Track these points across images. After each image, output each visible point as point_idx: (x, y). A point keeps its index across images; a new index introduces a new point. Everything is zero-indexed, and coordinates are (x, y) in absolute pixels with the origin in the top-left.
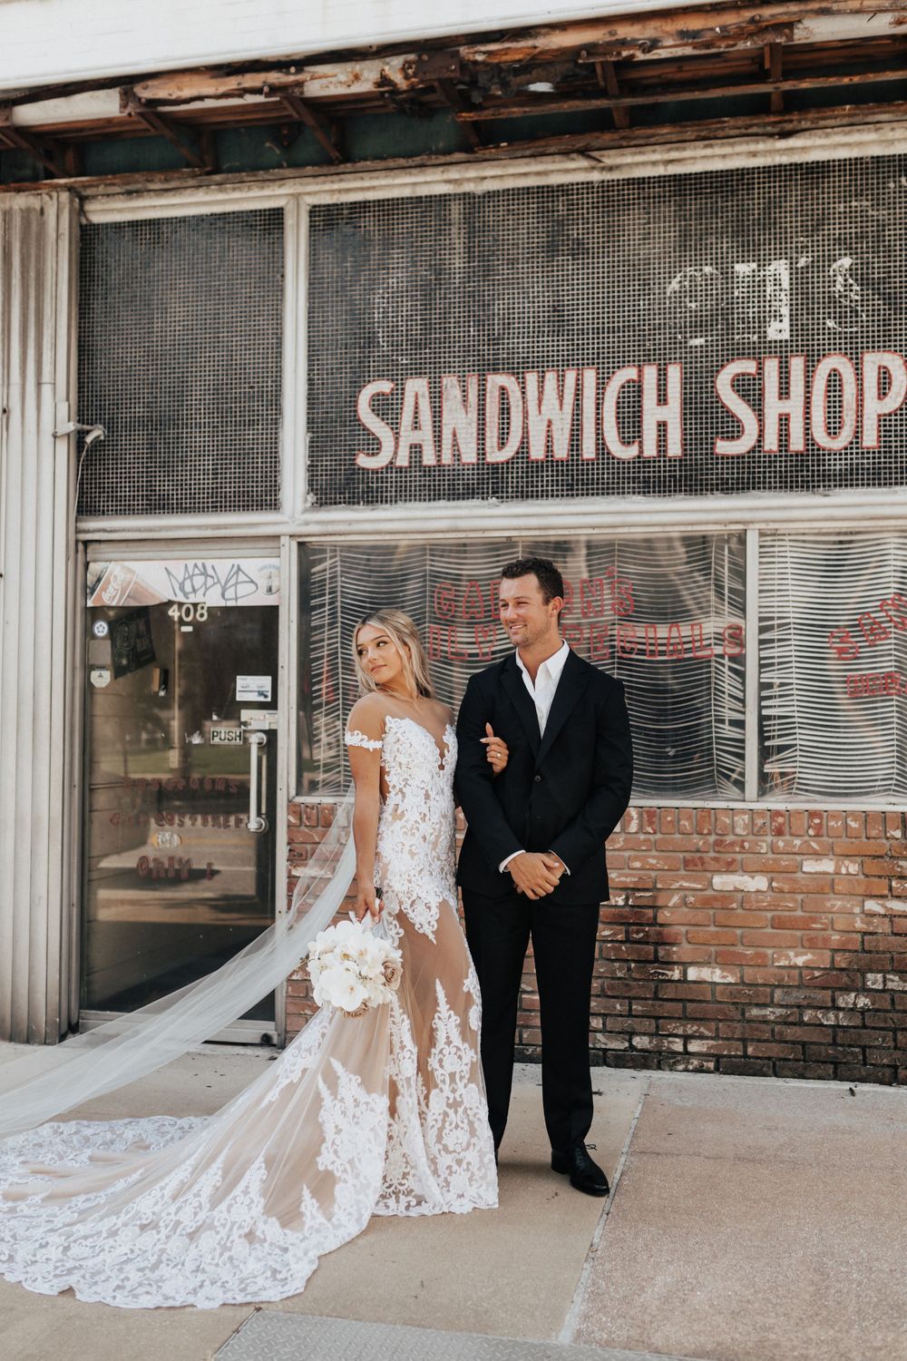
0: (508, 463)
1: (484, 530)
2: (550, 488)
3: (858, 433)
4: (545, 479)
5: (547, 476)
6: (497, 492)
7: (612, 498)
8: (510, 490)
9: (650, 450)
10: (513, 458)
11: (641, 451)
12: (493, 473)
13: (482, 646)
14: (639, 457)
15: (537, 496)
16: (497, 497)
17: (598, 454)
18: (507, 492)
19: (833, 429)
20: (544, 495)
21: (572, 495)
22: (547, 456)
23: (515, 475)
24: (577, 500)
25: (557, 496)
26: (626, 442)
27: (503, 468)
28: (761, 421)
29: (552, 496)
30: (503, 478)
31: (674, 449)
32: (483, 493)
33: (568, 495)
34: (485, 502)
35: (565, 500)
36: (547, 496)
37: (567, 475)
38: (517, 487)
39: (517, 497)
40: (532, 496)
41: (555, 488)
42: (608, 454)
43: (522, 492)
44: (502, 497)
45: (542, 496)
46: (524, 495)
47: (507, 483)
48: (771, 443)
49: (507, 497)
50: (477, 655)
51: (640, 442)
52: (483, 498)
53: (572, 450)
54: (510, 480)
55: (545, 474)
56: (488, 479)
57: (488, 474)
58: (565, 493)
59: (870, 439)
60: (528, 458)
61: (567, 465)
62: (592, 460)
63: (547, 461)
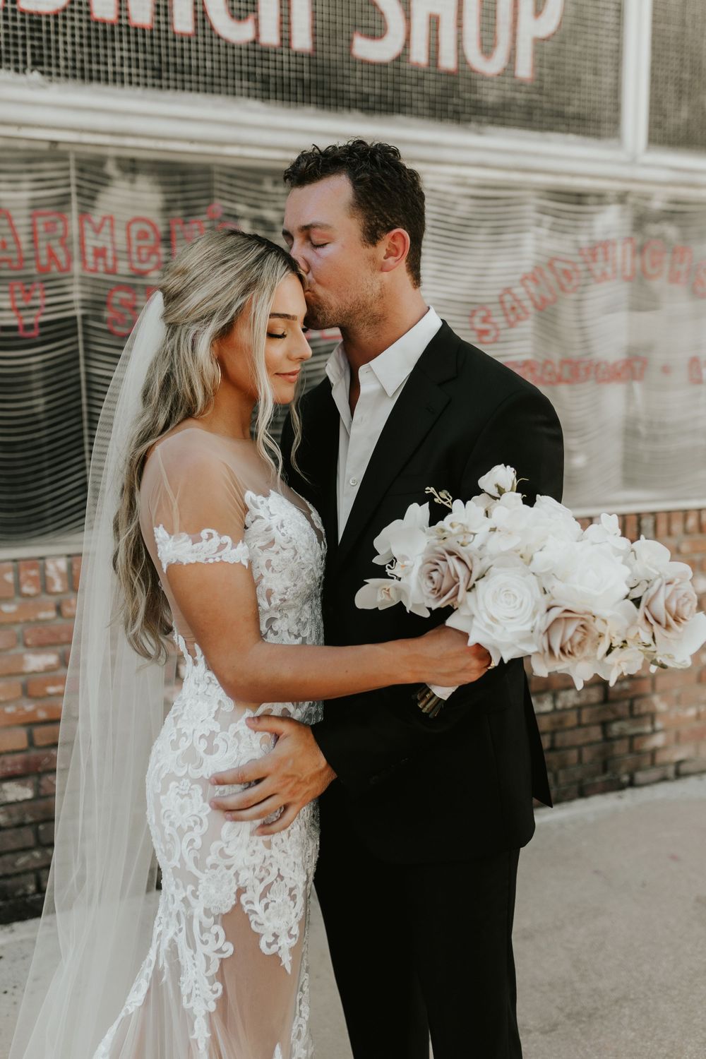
0: (56, 17)
1: (20, 125)
2: (126, 70)
3: (512, 58)
4: (118, 53)
5: (121, 50)
6: (42, 64)
7: (219, 99)
8: (62, 63)
9: (270, 37)
10: (64, 10)
11: (257, 35)
12: (32, 30)
13: (23, 313)
14: (255, 42)
15: (107, 80)
16: (42, 73)
17: (196, 27)
18: (58, 66)
19: (487, 49)
20: (117, 79)
21: (161, 87)
22: (120, 17)
23: (69, 39)
24: (169, 95)
25: (138, 84)
26: (238, 15)
27: (48, 24)
28: (408, 18)
29: (130, 83)
30: (49, 40)
31: (302, 40)
32: (16, 61)
33: (154, 85)
34: (20, 78)
35: (151, 93)
36: (123, 82)
37: (152, 53)
38: (74, 60)
39: (74, 76)
40: (99, 79)
41: (134, 71)
42: (212, 29)
43: (82, 69)
44: (50, 74)
45: (115, 81)
46: (86, 73)
47: (57, 50)
48: (419, 55)
49: (58, 75)
50: (14, 328)
51: (257, 21)
52: (17, 70)
53: (158, 14)
54: (61, 46)
55: (117, 45)
56: (24, 37)
57: (23, 29)
58: (150, 81)
59: (524, 69)
60: (89, 13)
61: (152, 37)
62: (189, 36)
63: (120, 25)
